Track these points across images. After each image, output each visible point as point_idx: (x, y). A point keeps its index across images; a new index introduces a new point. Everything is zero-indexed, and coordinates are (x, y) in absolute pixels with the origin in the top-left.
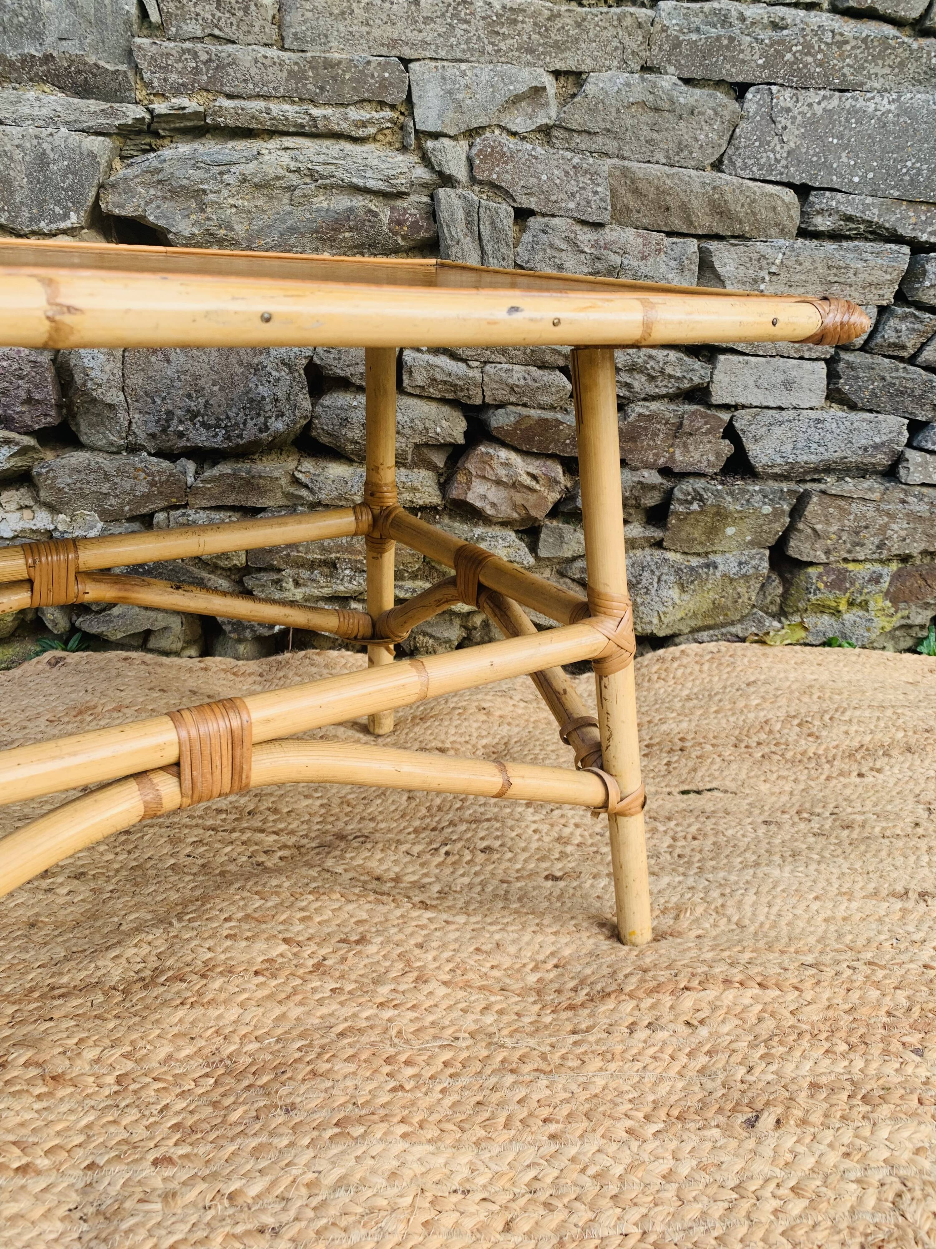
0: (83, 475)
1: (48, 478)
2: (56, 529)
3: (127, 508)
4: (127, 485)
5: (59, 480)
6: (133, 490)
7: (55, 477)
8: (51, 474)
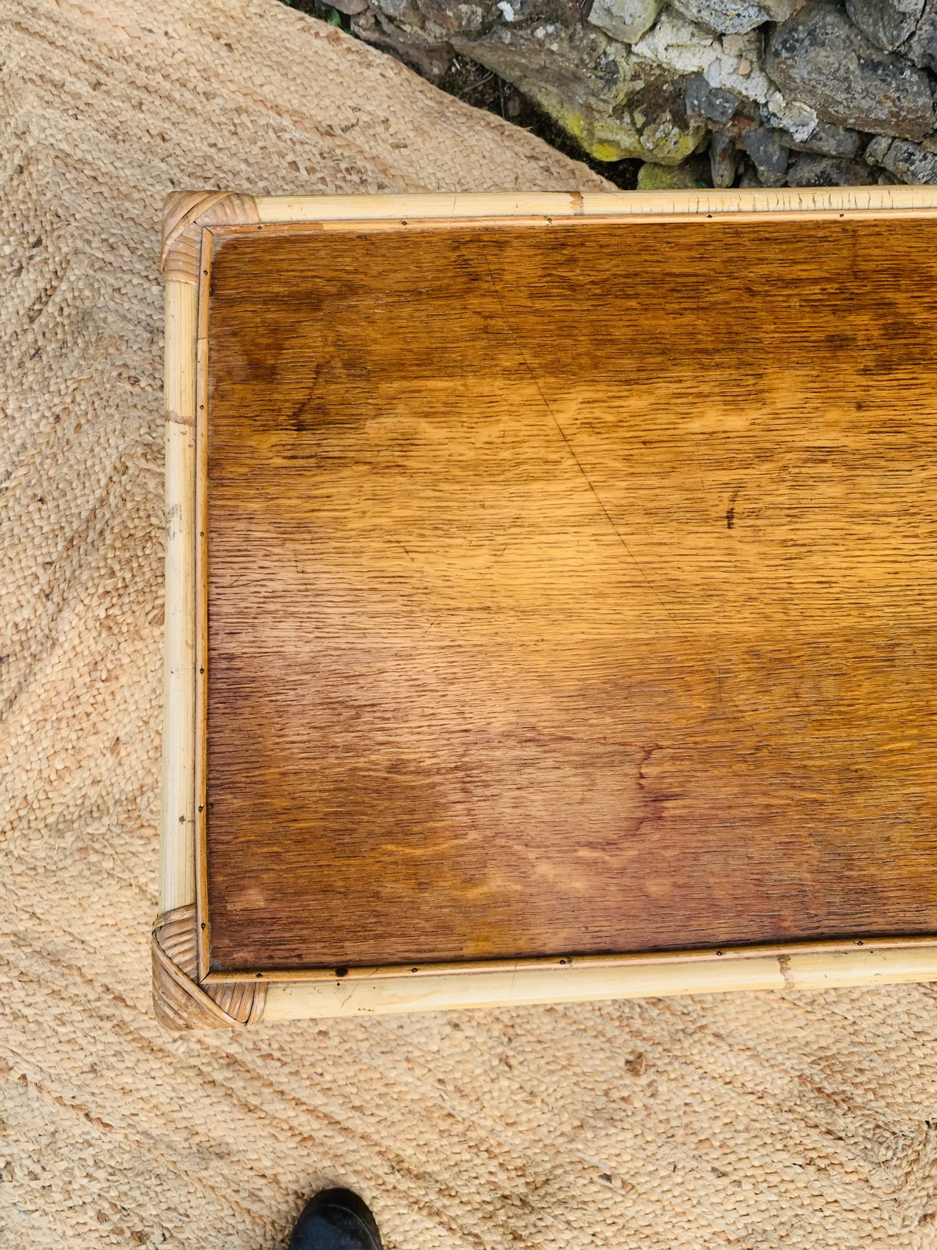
0: (823, 78)
1: (784, 63)
2: (766, 105)
3: (852, 121)
4: (865, 104)
5: (795, 71)
6: (869, 110)
7: (792, 67)
8: (790, 62)
